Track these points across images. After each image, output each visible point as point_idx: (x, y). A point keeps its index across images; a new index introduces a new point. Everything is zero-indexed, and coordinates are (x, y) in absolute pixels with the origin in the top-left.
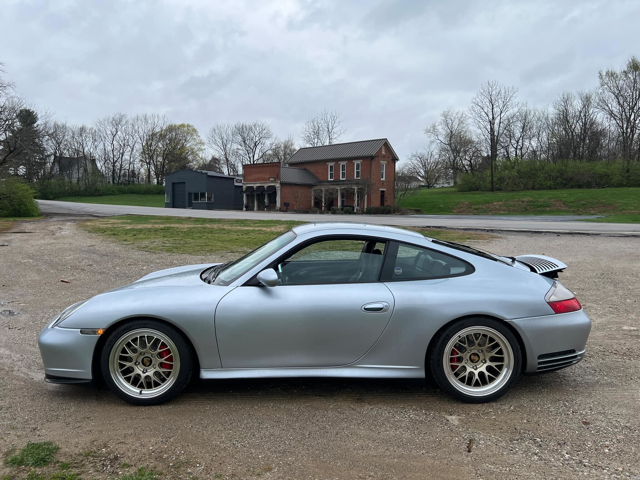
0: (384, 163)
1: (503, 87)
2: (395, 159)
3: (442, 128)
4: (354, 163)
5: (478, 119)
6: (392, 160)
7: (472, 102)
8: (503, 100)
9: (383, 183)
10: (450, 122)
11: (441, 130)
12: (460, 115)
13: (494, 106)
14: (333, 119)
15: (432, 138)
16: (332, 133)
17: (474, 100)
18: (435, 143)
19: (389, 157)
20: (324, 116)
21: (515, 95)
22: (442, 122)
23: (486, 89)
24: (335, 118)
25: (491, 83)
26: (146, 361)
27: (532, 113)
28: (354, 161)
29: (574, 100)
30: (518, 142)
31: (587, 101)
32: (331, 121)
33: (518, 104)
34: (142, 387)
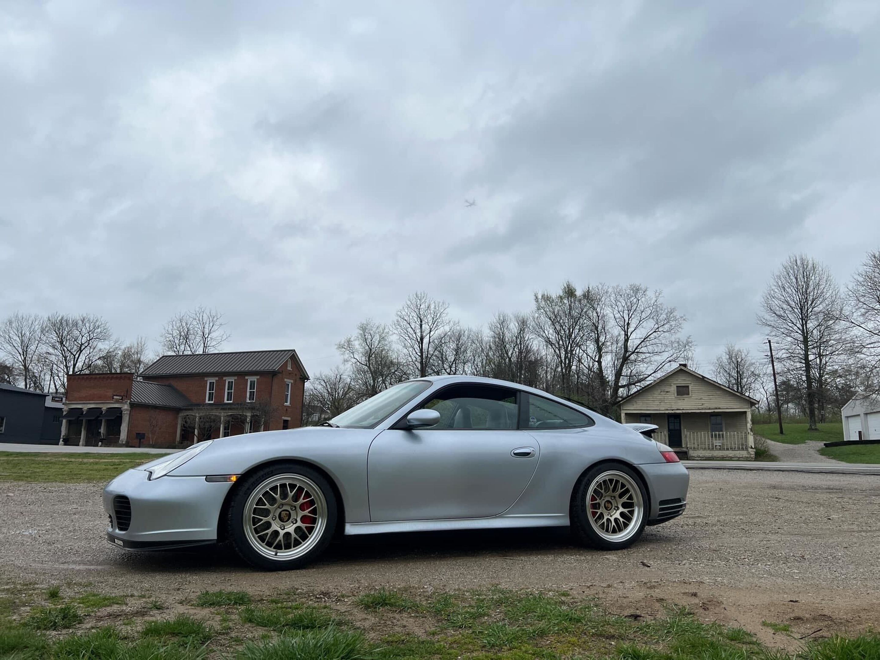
0: (289, 381)
1: (433, 301)
2: (304, 377)
3: (359, 345)
4: (247, 380)
5: (404, 336)
6: (300, 378)
7: (398, 315)
8: (433, 316)
9: (287, 410)
10: (370, 337)
11: (357, 346)
12: (381, 329)
13: (423, 322)
14: (211, 319)
15: (346, 356)
16: (209, 339)
17: (399, 313)
18: (350, 363)
19: (296, 375)
20: (198, 315)
21: (445, 312)
22: (360, 337)
23: (414, 302)
24: (215, 319)
25: (420, 295)
26: (285, 515)
27: (466, 333)
28: (246, 378)
29: (510, 322)
30: (450, 367)
31: (523, 324)
32: (208, 322)
33: (450, 322)
34: (278, 547)
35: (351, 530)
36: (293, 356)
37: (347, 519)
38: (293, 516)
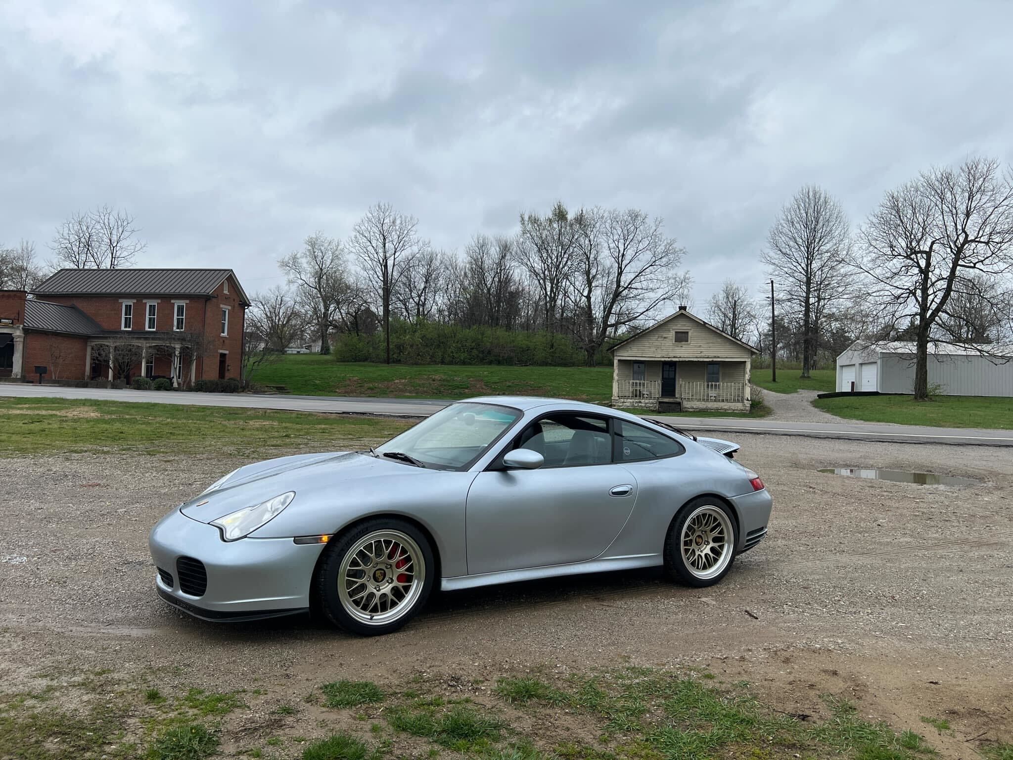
0: (226, 308)
1: (399, 216)
2: (244, 303)
3: (307, 263)
4: (174, 304)
5: (363, 256)
6: (239, 304)
7: (356, 229)
8: (398, 233)
9: (224, 341)
10: (320, 254)
11: (305, 265)
12: (333, 246)
13: (387, 241)
14: (120, 223)
15: (292, 276)
16: (118, 248)
17: (357, 227)
18: (296, 285)
19: (234, 300)
20: (103, 218)
21: (414, 229)
22: (308, 254)
23: (375, 214)
24: (125, 223)
25: (383, 207)
26: (379, 574)
27: (439, 257)
28: (172, 301)
29: (491, 246)
30: (419, 296)
31: (505, 249)
32: (116, 227)
33: (418, 241)
34: (375, 610)
35: (447, 585)
36: (230, 278)
37: (443, 574)
38: (389, 574)
